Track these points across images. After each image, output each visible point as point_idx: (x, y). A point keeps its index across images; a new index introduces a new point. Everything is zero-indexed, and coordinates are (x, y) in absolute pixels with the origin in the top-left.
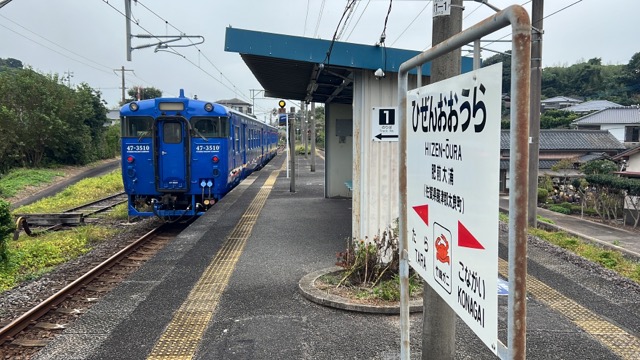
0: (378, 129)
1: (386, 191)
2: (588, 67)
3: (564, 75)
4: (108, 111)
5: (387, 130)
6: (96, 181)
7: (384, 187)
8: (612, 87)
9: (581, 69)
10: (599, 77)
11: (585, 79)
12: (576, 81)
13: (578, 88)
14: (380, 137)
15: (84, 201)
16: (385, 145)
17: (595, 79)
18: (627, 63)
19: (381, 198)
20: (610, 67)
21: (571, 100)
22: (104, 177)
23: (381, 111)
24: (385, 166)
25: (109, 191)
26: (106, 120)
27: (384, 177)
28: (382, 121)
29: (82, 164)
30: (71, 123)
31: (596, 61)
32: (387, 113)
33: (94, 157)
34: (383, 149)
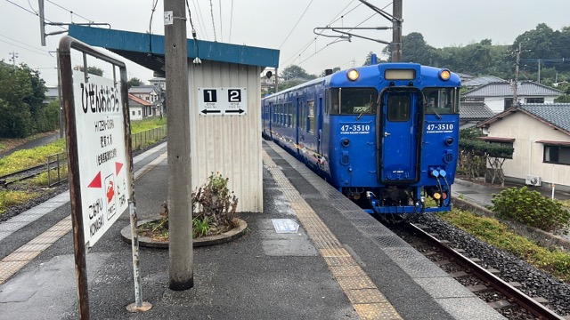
0: (203, 105)
1: (212, 156)
2: (480, 47)
3: (459, 54)
4: (46, 89)
5: (210, 107)
6: (30, 152)
7: (210, 152)
8: (500, 64)
9: (473, 48)
10: (489, 56)
11: (477, 58)
12: (470, 59)
13: (471, 66)
14: (205, 112)
15: (14, 169)
16: (210, 119)
17: (486, 57)
18: (512, 44)
19: (208, 161)
20: (499, 47)
21: (464, 76)
22: (38, 149)
23: (205, 92)
24: (210, 136)
25: (40, 161)
26: (44, 98)
27: (210, 144)
28: (207, 100)
29: (22, 137)
30: (10, 100)
31: (487, 42)
32: (210, 92)
33: (33, 131)
34: (208, 121)
